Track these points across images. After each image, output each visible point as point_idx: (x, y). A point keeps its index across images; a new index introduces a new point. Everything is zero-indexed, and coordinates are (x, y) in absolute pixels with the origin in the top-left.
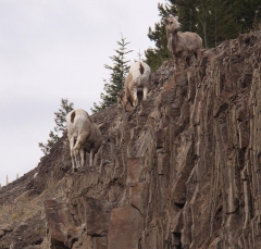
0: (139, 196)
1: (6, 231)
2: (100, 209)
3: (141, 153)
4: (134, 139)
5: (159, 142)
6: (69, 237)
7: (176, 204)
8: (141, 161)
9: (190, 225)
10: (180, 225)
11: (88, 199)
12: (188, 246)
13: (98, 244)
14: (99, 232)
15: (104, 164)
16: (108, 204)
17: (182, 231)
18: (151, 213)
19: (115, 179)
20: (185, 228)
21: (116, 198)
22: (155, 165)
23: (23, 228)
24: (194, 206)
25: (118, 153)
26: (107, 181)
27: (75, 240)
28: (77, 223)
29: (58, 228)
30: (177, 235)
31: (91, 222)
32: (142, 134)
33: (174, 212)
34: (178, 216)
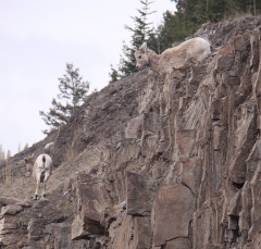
0: (191, 174)
1: (24, 207)
2: (142, 186)
3: (190, 125)
4: (183, 110)
5: (216, 113)
6: (106, 216)
7: (234, 184)
8: (192, 134)
9: (250, 207)
10: (238, 208)
11: (129, 174)
12: (247, 231)
13: (140, 225)
14: (141, 212)
15: (146, 136)
16: (151, 181)
17: (241, 214)
18: (203, 193)
19: (160, 154)
20: (243, 211)
21: (161, 174)
22: (210, 139)
23: (44, 203)
24: (255, 186)
25: (164, 124)
26: (150, 156)
27: (113, 219)
28: (114, 201)
29: (91, 206)
30: (235, 218)
31: (132, 200)
32: (192, 104)
33: (231, 192)
34: (236, 197)
